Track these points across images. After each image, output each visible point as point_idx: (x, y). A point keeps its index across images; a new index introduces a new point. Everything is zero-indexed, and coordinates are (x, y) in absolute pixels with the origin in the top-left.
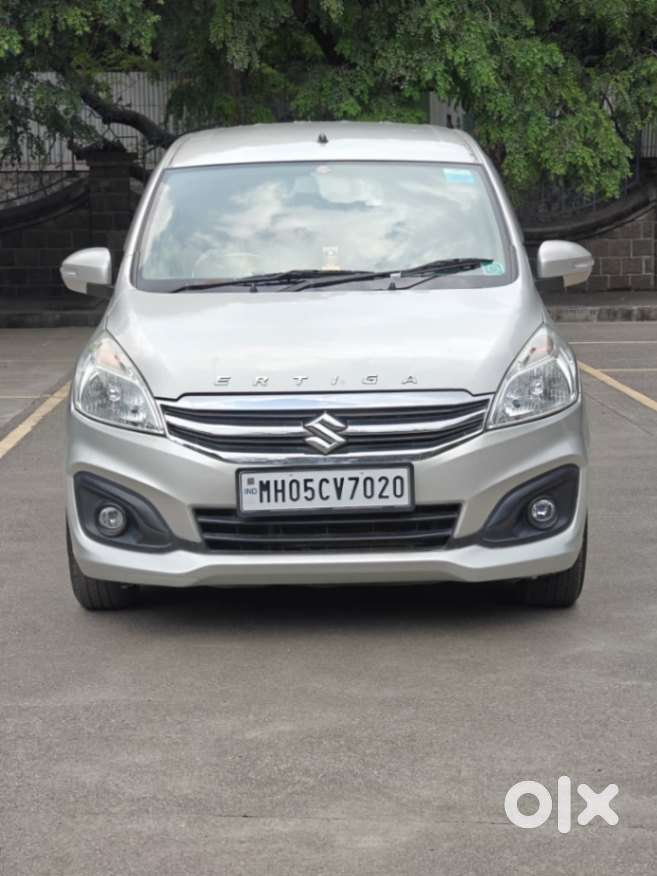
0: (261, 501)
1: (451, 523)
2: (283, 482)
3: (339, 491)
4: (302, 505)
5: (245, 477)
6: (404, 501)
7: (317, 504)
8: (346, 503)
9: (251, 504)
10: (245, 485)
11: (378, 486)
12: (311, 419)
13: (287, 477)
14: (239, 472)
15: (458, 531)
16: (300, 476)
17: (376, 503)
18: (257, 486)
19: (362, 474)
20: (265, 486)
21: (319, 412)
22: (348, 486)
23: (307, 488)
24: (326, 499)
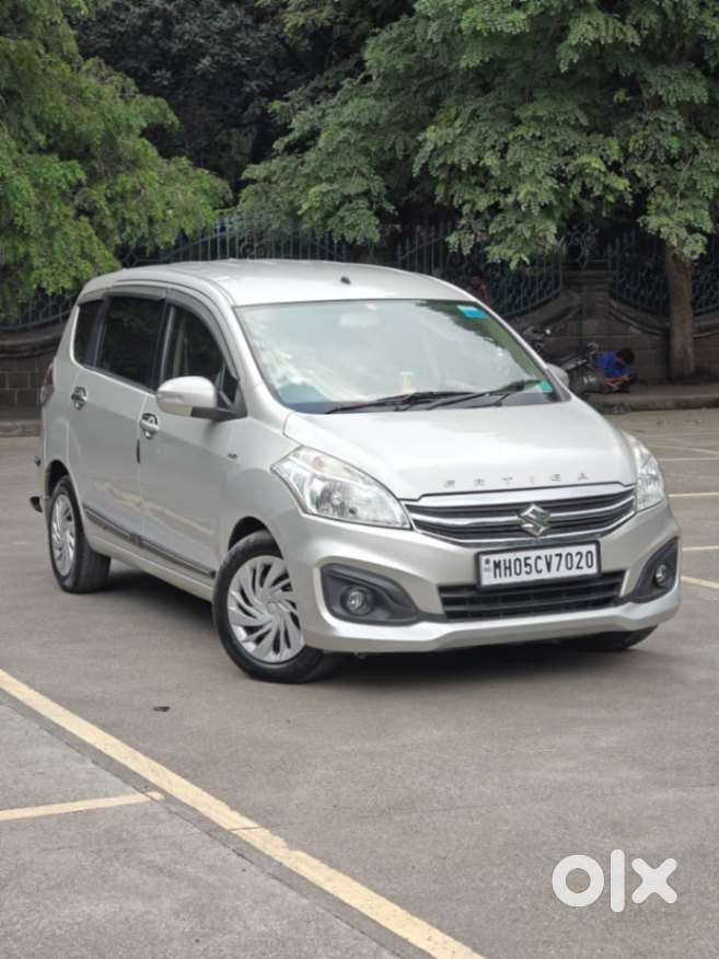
0: (495, 576)
1: (617, 586)
2: (510, 561)
3: (549, 565)
4: (524, 578)
5: (483, 558)
6: (593, 570)
7: (534, 576)
8: (554, 574)
9: (489, 579)
10: (483, 565)
11: (576, 559)
12: (524, 510)
13: (511, 556)
14: (477, 558)
15: (623, 591)
16: (522, 555)
17: (575, 573)
18: (492, 565)
19: (564, 551)
20: (497, 565)
21: (527, 504)
22: (555, 561)
23: (526, 565)
24: (539, 572)
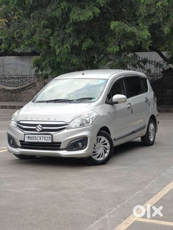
0: (28, 140)
2: (32, 137)
3: (40, 139)
4: (34, 141)
5: (26, 135)
6: (50, 141)
7: (37, 141)
8: (41, 141)
9: (27, 140)
10: (26, 137)
11: (46, 138)
12: (37, 126)
13: (32, 136)
14: (25, 134)
15: (61, 147)
16: (34, 136)
17: (46, 141)
18: (27, 137)
19: (44, 136)
20: (29, 137)
22: (42, 138)
23: (35, 138)
24: (38, 140)
